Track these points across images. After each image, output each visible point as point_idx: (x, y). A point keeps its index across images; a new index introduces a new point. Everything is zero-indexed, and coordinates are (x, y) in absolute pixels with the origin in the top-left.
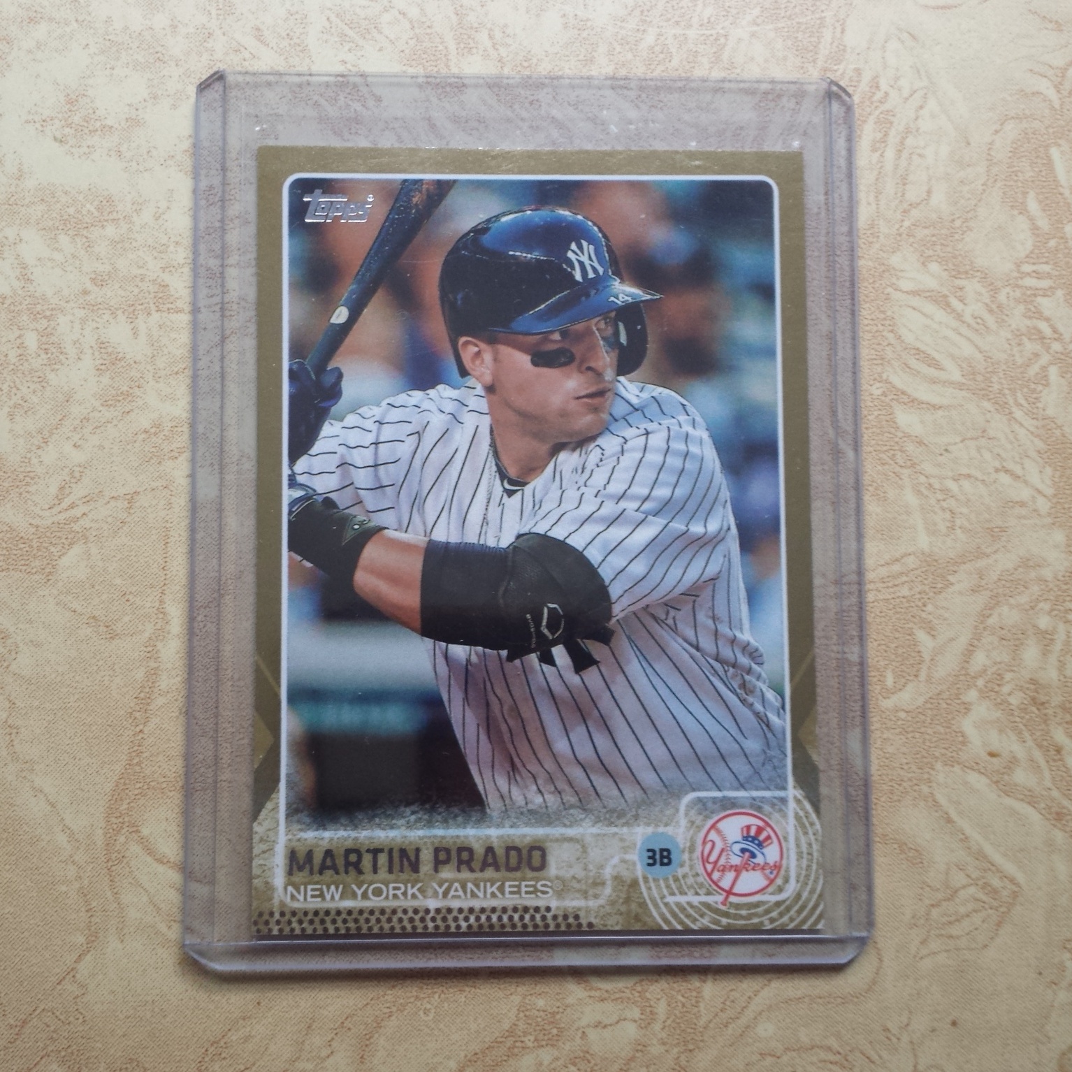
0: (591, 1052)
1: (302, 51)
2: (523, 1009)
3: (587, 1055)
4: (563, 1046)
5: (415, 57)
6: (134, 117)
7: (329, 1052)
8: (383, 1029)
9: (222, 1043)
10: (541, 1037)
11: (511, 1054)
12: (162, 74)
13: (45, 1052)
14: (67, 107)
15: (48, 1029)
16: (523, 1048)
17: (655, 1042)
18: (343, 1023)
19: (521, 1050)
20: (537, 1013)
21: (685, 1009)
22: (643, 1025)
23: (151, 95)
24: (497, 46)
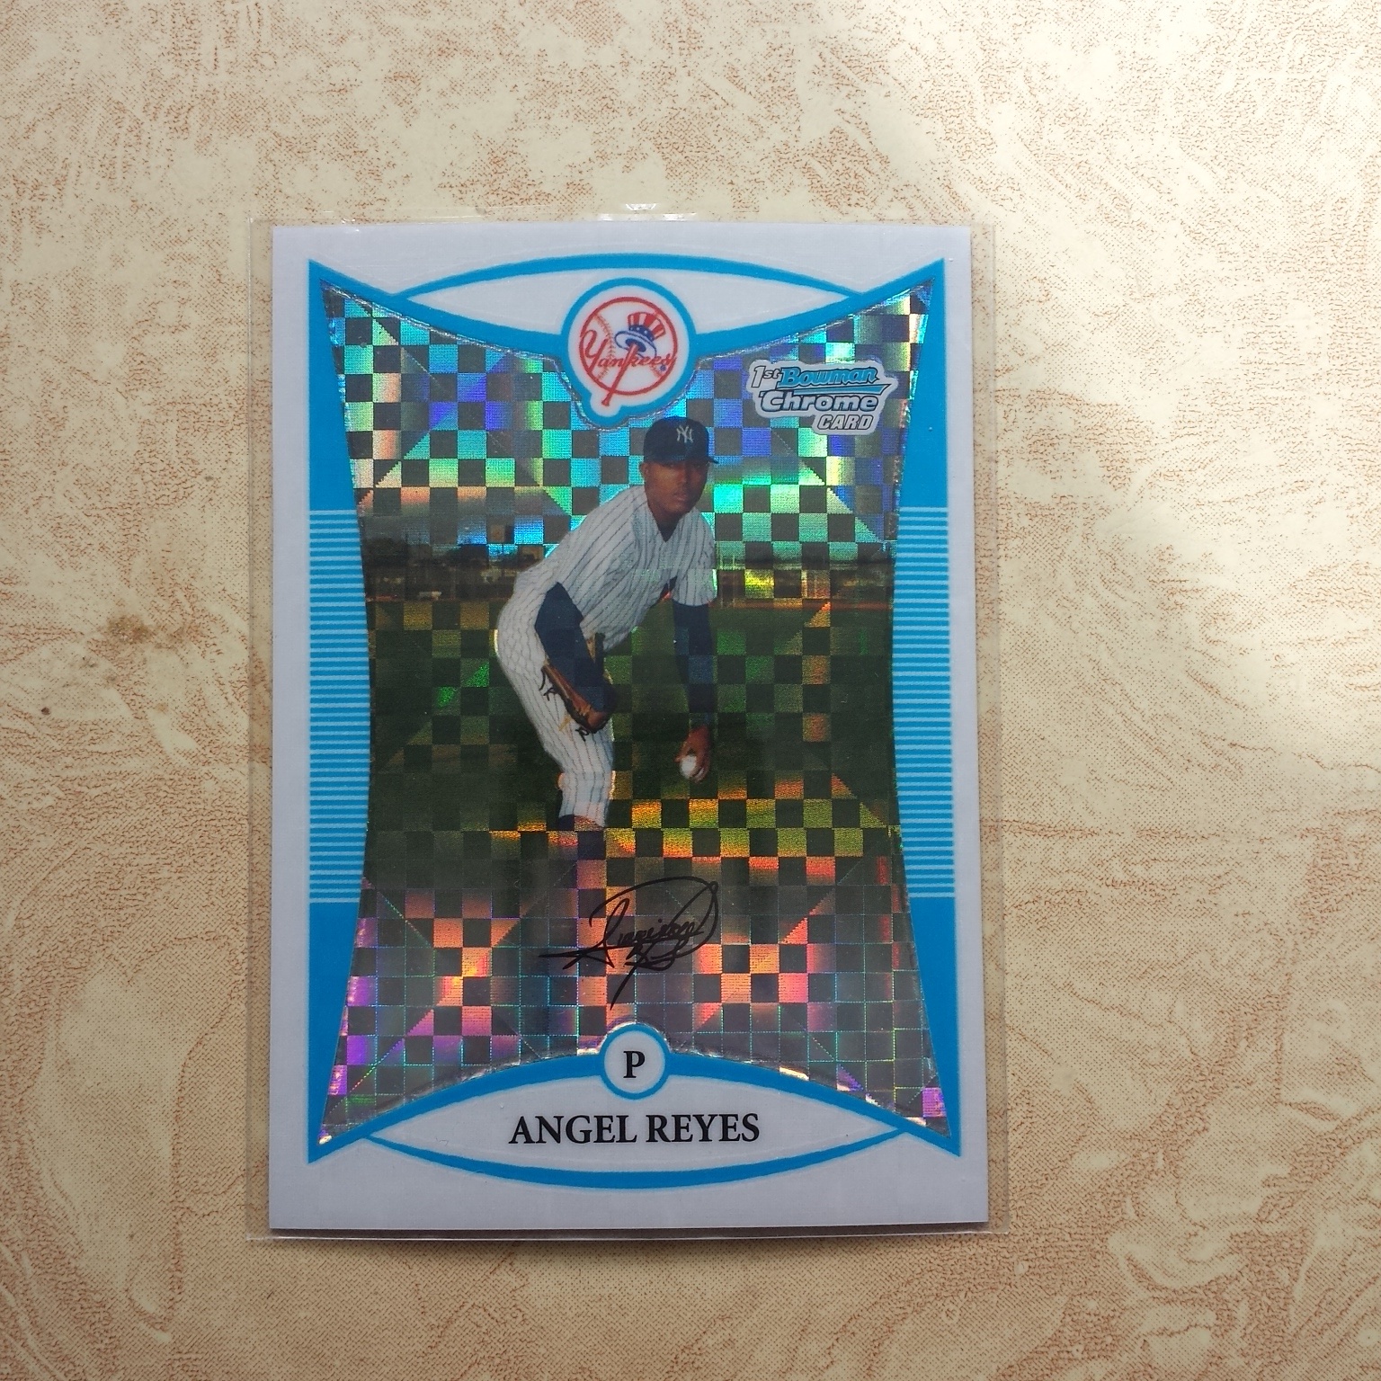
0: (1154, 1365)
1: (788, 97)
2: (1071, 1312)
3: (1149, 1369)
4: (1119, 1357)
5: (930, 105)
6: (577, 182)
7: (828, 1362)
8: (895, 1334)
9: (695, 1349)
10: (1092, 1346)
11: (1055, 1367)
12: (611, 126)
13: (474, 1359)
14: (492, 167)
15: (478, 1330)
16: (1069, 1359)
17: (1233, 1352)
18: (845, 1326)
19: (1067, 1362)
20: (1087, 1317)
21: (1270, 1312)
22: (1219, 1333)
23: (598, 154)
24: (1034, 92)
